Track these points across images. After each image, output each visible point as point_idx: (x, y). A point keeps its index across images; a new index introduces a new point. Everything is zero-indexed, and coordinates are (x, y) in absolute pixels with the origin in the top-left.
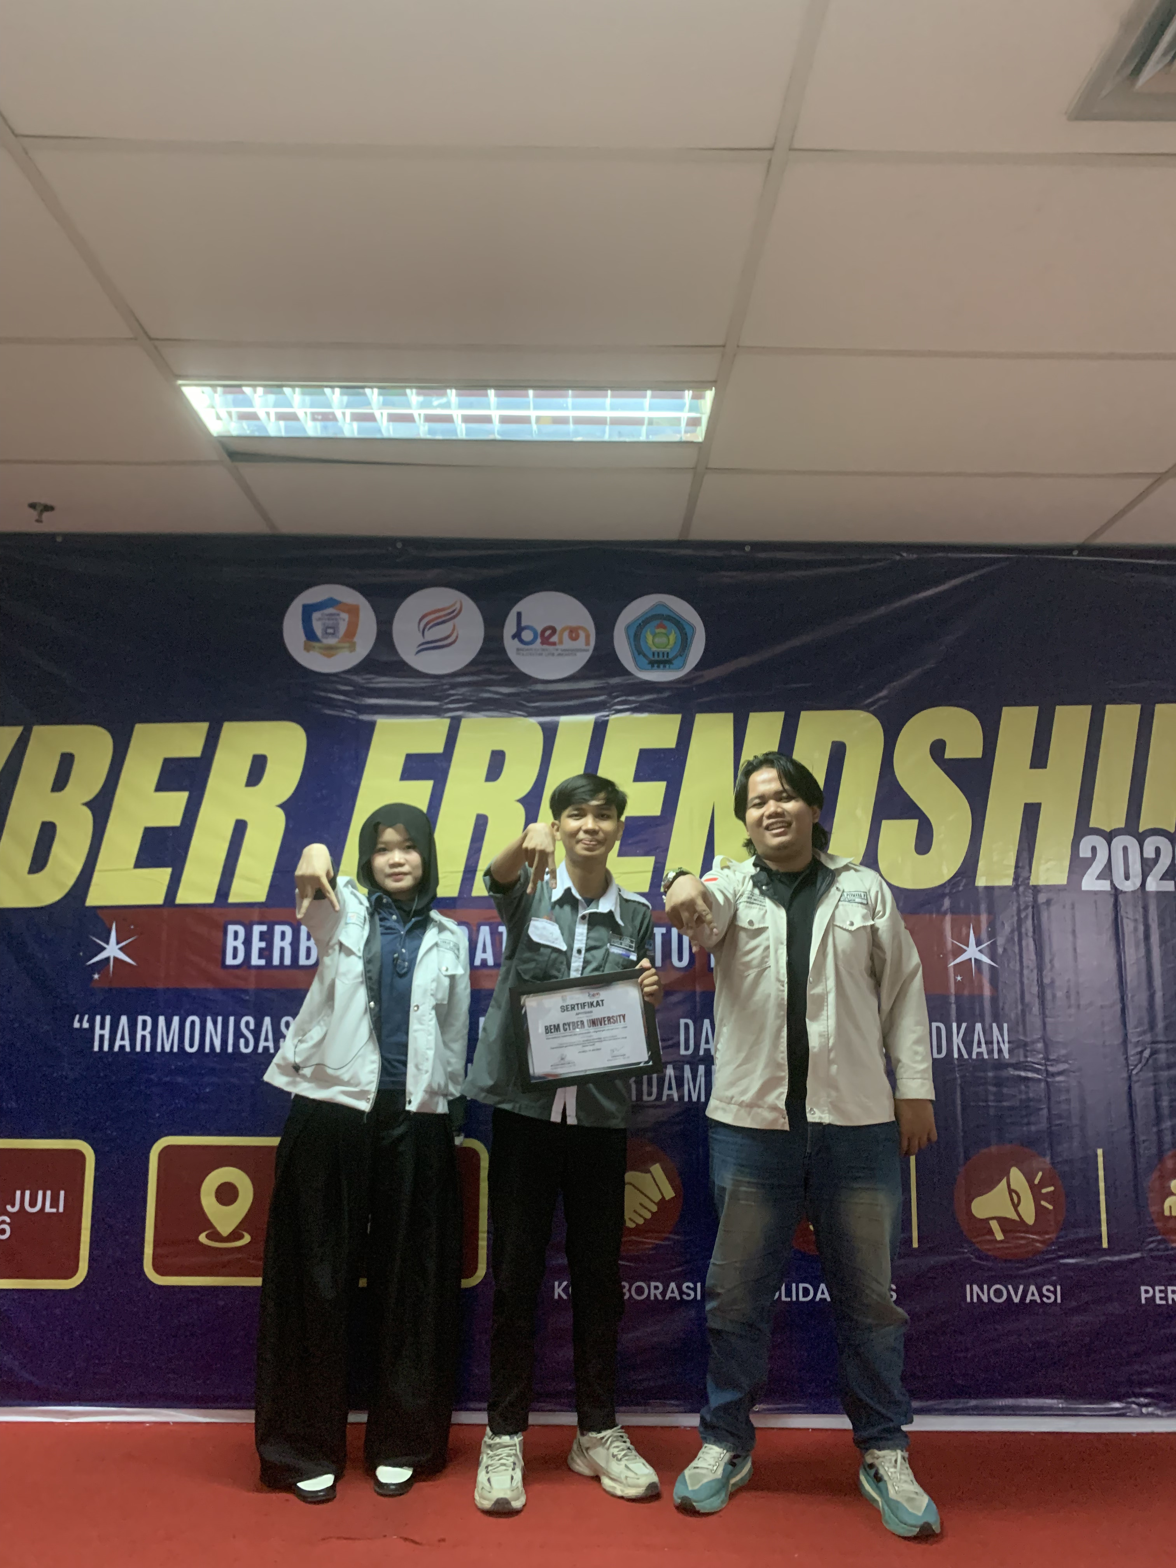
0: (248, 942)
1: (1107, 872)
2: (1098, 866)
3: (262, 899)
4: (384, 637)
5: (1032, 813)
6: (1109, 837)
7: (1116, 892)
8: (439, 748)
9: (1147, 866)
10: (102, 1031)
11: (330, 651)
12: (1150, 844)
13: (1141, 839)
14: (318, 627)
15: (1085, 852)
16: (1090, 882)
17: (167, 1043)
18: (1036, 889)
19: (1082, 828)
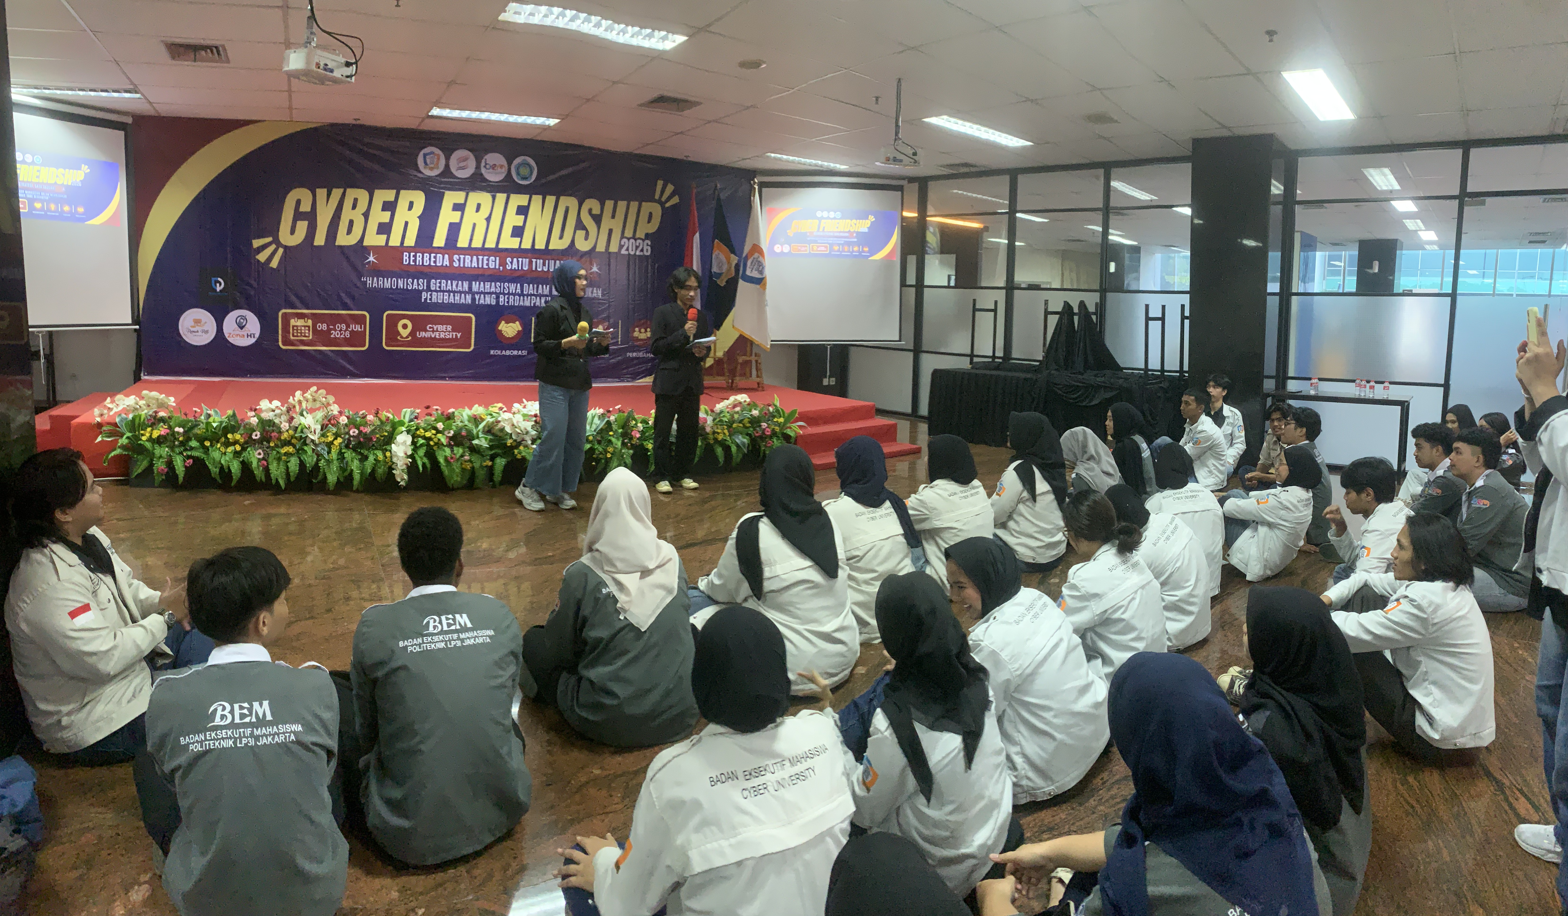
0: (409, 257)
1: (627, 249)
2: (625, 248)
3: (413, 245)
4: (447, 166)
5: (611, 231)
6: (629, 239)
7: (629, 254)
8: (462, 202)
9: (637, 247)
10: (369, 282)
11: (432, 169)
12: (638, 241)
13: (636, 240)
14: (428, 161)
15: (622, 243)
16: (623, 252)
17: (387, 285)
18: (610, 253)
19: (623, 237)
